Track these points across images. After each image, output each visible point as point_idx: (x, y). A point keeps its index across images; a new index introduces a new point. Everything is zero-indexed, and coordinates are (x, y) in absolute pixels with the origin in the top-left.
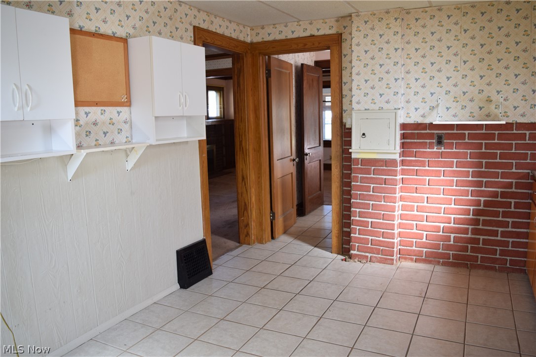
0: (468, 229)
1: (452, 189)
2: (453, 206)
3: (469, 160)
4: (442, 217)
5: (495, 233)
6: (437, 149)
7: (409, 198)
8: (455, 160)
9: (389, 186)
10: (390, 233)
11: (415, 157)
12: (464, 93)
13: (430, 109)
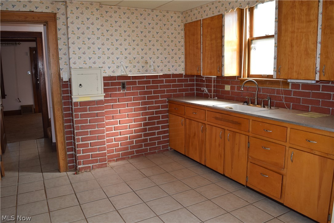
0: (142, 134)
1: (132, 114)
2: (133, 123)
3: (139, 96)
4: (129, 131)
5: (154, 134)
6: (123, 91)
7: (109, 123)
8: (132, 97)
9: (100, 117)
10: (103, 147)
11: (111, 97)
12: (134, 58)
13: (117, 68)
